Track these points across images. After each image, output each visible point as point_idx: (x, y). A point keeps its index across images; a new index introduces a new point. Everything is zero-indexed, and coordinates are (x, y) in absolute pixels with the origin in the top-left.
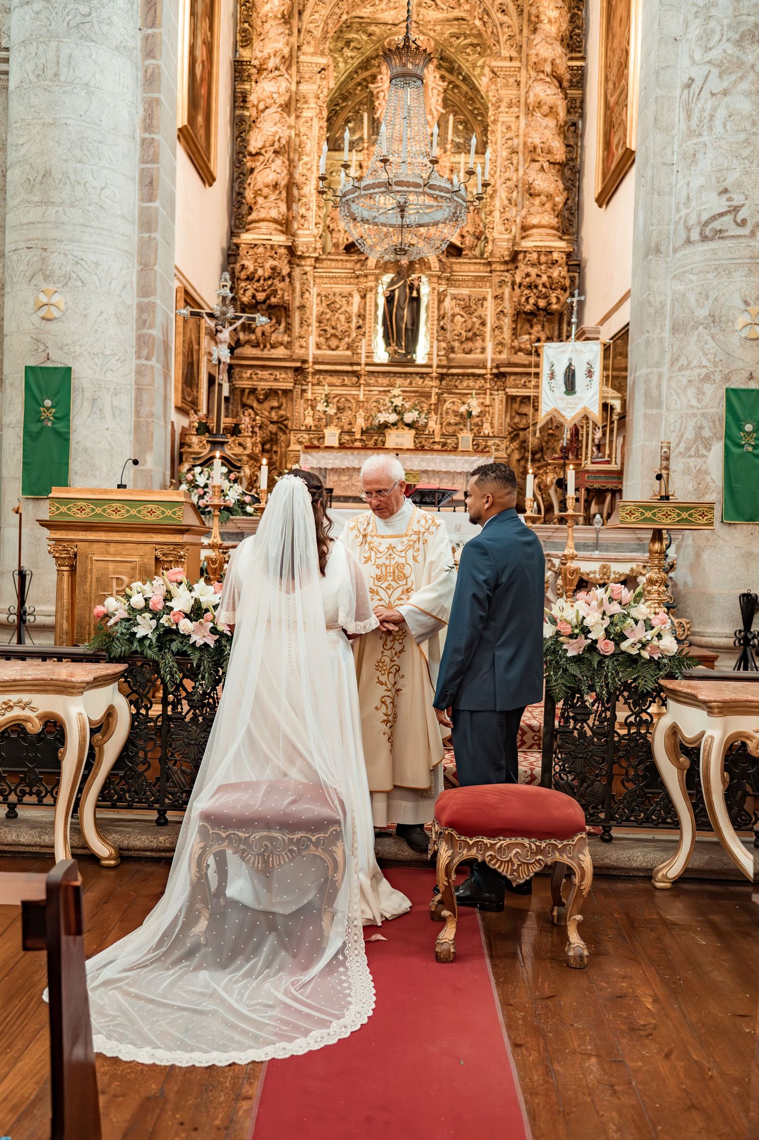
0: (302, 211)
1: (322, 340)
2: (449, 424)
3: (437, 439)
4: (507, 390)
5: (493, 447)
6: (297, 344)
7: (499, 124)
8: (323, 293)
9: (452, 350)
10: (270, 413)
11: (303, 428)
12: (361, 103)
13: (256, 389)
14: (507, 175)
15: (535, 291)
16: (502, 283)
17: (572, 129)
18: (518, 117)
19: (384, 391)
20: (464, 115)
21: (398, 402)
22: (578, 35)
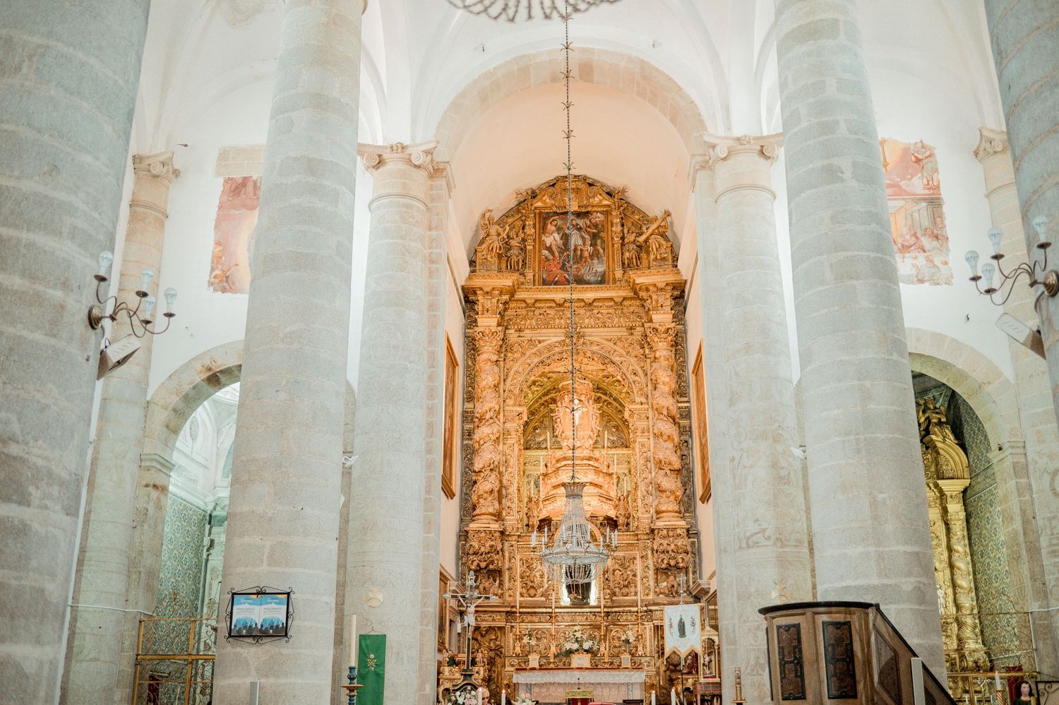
0: (509, 504)
1: (524, 590)
2: (615, 647)
3: (606, 661)
4: (654, 622)
5: (645, 664)
6: (507, 594)
7: (637, 443)
8: (524, 559)
9: (614, 594)
10: (489, 643)
11: (514, 655)
12: (544, 416)
13: (480, 627)
14: (644, 475)
15: (667, 555)
16: (645, 548)
17: (685, 444)
18: (649, 439)
19: (569, 625)
20: (616, 422)
21: (578, 635)
22: (684, 387)
